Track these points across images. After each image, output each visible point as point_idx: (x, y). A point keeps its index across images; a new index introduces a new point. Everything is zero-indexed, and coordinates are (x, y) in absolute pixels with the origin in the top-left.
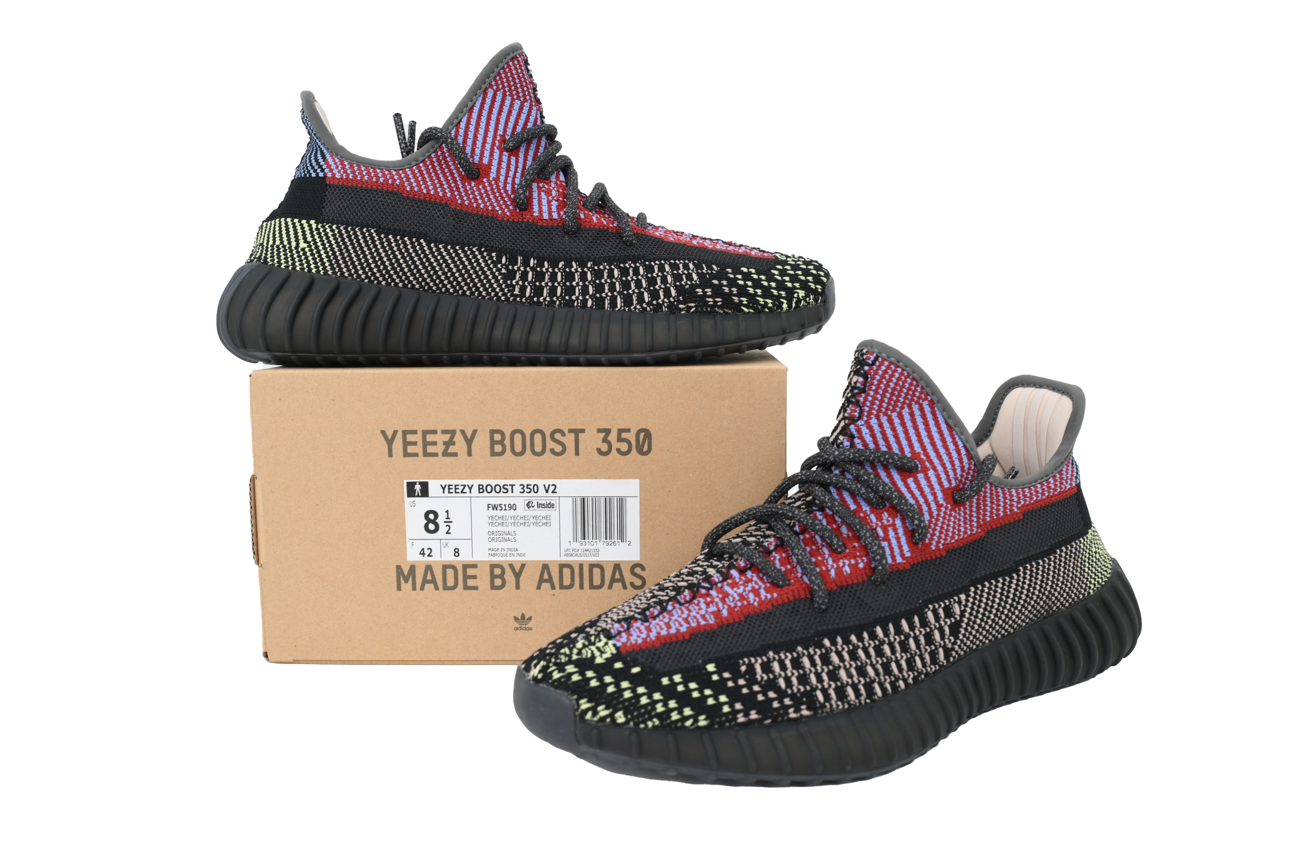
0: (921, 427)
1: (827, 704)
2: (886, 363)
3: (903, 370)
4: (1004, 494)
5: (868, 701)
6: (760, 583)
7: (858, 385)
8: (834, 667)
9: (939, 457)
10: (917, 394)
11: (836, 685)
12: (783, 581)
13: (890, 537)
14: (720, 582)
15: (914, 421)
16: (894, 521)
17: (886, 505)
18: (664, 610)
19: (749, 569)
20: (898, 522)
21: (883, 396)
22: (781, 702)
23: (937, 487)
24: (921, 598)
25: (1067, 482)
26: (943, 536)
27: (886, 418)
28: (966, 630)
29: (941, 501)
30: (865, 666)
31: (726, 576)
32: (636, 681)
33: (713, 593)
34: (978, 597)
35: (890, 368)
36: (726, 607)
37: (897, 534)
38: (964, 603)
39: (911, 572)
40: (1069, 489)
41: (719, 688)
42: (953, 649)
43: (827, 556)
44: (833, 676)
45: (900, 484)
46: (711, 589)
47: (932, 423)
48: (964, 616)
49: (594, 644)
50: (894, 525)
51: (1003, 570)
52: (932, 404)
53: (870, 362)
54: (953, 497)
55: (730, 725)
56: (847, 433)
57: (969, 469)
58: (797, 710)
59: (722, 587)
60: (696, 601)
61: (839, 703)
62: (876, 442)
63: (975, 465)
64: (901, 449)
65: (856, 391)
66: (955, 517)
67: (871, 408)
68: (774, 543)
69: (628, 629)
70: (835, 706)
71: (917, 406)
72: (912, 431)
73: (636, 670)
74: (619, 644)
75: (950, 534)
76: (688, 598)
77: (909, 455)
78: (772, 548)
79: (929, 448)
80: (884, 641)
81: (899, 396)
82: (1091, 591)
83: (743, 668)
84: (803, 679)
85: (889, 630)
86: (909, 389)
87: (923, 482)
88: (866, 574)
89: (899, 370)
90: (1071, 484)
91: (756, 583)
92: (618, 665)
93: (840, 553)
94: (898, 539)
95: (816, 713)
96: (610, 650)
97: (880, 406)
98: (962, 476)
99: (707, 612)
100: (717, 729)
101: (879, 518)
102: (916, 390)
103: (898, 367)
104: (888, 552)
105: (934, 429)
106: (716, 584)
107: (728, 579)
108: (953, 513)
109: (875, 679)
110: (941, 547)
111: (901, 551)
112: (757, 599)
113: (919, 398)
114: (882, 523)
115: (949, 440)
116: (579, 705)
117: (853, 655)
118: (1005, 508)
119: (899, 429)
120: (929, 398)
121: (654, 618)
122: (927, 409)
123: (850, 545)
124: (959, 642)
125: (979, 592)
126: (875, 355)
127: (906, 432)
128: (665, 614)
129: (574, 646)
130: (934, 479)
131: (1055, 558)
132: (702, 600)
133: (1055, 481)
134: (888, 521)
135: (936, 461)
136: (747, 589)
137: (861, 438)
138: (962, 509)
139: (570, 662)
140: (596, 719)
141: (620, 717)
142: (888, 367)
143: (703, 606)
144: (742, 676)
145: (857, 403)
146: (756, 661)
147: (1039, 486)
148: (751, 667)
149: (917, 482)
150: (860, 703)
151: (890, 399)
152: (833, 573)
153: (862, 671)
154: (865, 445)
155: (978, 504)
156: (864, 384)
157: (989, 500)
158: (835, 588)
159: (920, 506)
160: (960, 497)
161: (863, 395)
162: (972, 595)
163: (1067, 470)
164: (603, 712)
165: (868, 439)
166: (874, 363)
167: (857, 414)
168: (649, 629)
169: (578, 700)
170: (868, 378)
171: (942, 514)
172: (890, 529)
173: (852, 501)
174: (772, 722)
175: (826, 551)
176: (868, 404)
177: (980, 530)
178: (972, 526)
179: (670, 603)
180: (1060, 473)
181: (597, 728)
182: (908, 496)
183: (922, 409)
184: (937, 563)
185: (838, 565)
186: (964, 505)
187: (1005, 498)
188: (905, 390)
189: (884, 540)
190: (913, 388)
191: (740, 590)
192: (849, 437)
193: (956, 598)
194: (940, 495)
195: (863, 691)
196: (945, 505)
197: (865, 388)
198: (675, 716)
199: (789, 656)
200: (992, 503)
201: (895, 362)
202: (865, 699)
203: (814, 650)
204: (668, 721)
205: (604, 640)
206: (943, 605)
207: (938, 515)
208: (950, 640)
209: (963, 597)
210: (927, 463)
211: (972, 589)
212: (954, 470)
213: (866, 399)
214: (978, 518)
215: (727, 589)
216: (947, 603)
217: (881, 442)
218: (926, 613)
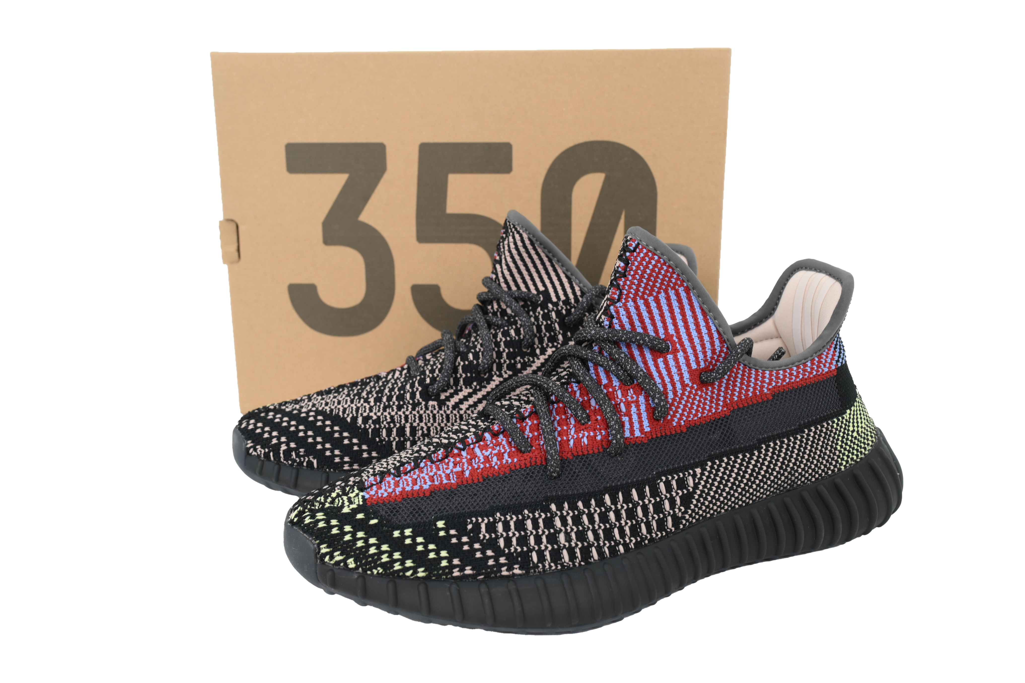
0: (677, 311)
1: (540, 565)
2: (645, 251)
3: (660, 258)
4: (757, 375)
5: (583, 563)
6: (507, 448)
7: (620, 269)
8: (555, 530)
9: (691, 340)
10: (674, 281)
11: (553, 547)
12: (526, 447)
13: (632, 412)
14: (473, 443)
15: (670, 305)
16: (638, 398)
17: (634, 382)
18: (417, 466)
19: (502, 433)
20: (642, 399)
21: (640, 281)
22: (496, 560)
23: (684, 368)
24: (654, 469)
25: (825, 366)
26: (686, 413)
27: (642, 301)
28: (698, 501)
29: (687, 381)
30: (587, 531)
31: (479, 438)
32: (370, 531)
33: (464, 453)
34: (714, 471)
35: (648, 256)
36: (470, 468)
37: (639, 410)
38: (699, 476)
39: (648, 445)
40: (827, 373)
41: (443, 543)
42: (684, 518)
43: (572, 426)
44: (552, 539)
45: (651, 363)
46: (464, 450)
47: (687, 307)
48: (698, 488)
49: (347, 494)
50: (637, 402)
51: (745, 447)
52: (687, 290)
53: (632, 248)
54: (700, 378)
55: (446, 578)
56: (607, 313)
57: (721, 351)
58: (510, 569)
59: (473, 448)
60: (446, 461)
61: (552, 564)
62: (632, 323)
63: (727, 348)
64: (656, 331)
65: (617, 275)
66: (701, 396)
67: (629, 292)
68: (529, 410)
69: (381, 482)
70: (547, 567)
71: (673, 291)
72: (667, 314)
73: (374, 522)
74: (367, 496)
75: (694, 412)
76: (440, 458)
77: (663, 337)
78: (527, 414)
79: (682, 331)
80: (611, 508)
81: (656, 281)
82: (843, 468)
83: (470, 527)
84: (523, 541)
85: (618, 498)
86: (665, 276)
87: (672, 363)
88: (602, 446)
89: (656, 258)
90: (830, 368)
91: (504, 447)
92: (360, 516)
93: (583, 424)
94: (639, 415)
95: (528, 572)
96: (358, 501)
97: (637, 290)
98: (712, 358)
99: (452, 471)
100: (434, 580)
101: (625, 395)
102: (672, 277)
103: (655, 254)
104: (627, 426)
105: (689, 313)
106: (469, 445)
107: (481, 441)
108: (699, 393)
109: (594, 544)
110: (683, 423)
111: (641, 426)
112: (499, 463)
113: (675, 284)
114: (627, 399)
115: (702, 324)
116: (320, 549)
117: (577, 520)
118: (755, 389)
119: (655, 312)
120: (685, 284)
121: (406, 474)
122: (683, 294)
123: (593, 418)
124: (690, 512)
125: (716, 467)
126: (636, 242)
127: (662, 315)
128: (417, 470)
129: (330, 496)
130: (682, 360)
131: (802, 437)
132: (452, 460)
133: (813, 364)
134: (632, 398)
135: (687, 344)
136: (494, 452)
137: (619, 319)
138: (710, 389)
139: (321, 510)
140: (332, 562)
141: (351, 563)
142: (646, 255)
143: (451, 465)
144: (466, 534)
145: (618, 287)
146: (483, 520)
147: (795, 368)
148: (477, 526)
149: (666, 363)
150: (574, 565)
151: (647, 284)
152: (572, 442)
153: (581, 536)
154: (622, 326)
155: (727, 384)
156: (625, 269)
157: (739, 380)
158: (571, 457)
159: (665, 386)
160: (707, 378)
161: (623, 279)
162: (709, 469)
163: (828, 353)
164: (338, 557)
165: (625, 320)
166: (635, 250)
167: (616, 297)
168: (397, 484)
169: (319, 545)
170: (629, 263)
171: (687, 394)
172: (633, 405)
173: (605, 376)
174: (485, 577)
175: (573, 421)
176: (627, 288)
177: (725, 409)
178: (717, 404)
179: (424, 460)
180: (820, 357)
181: (332, 570)
182: (655, 374)
183: (678, 295)
184: (676, 438)
185: (578, 436)
186: (712, 384)
187: (756, 379)
188: (661, 277)
189: (626, 415)
190: (669, 274)
191: (487, 454)
192: (609, 317)
193: (691, 471)
194: (686, 376)
195: (578, 554)
196: (691, 385)
197: (625, 272)
198: (397, 566)
199: (515, 518)
200: (742, 383)
201: (653, 250)
202: (580, 562)
203: (539, 514)
204: (391, 570)
205: (356, 491)
206: (676, 478)
207: (683, 394)
208: (680, 510)
209: (698, 471)
210: (678, 345)
211: (709, 464)
212: (705, 353)
213: (625, 283)
214: (725, 398)
215: (477, 450)
216: (681, 475)
217: (637, 323)
218: (659, 484)
